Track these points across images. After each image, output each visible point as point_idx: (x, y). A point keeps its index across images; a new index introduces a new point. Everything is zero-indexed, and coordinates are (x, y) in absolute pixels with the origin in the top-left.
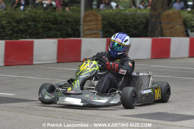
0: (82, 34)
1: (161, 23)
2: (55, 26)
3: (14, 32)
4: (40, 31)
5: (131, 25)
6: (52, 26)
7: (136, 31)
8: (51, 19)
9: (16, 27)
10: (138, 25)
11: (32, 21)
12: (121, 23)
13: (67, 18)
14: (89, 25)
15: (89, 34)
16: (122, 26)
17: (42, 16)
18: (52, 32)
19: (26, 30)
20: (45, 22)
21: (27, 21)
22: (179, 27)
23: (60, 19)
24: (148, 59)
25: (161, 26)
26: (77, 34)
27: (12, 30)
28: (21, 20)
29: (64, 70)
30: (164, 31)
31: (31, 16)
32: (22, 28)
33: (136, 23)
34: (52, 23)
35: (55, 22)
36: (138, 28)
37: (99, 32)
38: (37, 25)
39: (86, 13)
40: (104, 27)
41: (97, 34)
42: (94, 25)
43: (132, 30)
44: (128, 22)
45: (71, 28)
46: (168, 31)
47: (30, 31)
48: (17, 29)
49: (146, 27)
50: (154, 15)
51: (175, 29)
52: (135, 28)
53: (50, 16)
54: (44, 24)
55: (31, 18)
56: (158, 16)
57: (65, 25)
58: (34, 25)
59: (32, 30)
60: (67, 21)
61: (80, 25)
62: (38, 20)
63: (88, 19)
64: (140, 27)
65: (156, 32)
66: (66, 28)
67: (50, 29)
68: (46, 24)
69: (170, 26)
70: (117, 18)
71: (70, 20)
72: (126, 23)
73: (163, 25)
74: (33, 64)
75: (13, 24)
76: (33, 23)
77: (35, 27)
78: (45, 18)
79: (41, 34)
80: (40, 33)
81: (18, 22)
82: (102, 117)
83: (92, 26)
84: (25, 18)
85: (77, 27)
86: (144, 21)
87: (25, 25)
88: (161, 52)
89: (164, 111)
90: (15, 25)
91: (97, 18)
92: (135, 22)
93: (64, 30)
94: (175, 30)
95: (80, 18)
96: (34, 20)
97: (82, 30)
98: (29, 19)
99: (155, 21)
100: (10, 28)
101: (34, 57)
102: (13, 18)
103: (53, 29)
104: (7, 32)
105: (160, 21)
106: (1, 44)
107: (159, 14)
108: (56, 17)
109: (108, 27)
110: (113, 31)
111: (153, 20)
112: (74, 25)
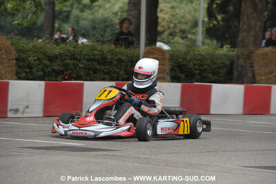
1: (252, 67)
2: (103, 67)
3: (44, 72)
4: (82, 74)
5: (208, 68)
6: (98, 67)
7: (216, 77)
8: (97, 57)
9: (48, 66)
10: (219, 68)
11: (70, 60)
12: (195, 65)
13: (119, 56)
16: (197, 69)
17: (84, 53)
19: (63, 71)
20: (88, 60)
21: (63, 58)
23: (109, 56)
25: (253, 70)
27: (43, 70)
28: (56, 57)
30: (258, 78)
31: (70, 52)
32: (56, 68)
33: (215, 66)
34: (99, 64)
35: (103, 61)
36: (219, 73)
37: (165, 75)
38: (77, 65)
39: (148, 48)
40: (172, 69)
43: (211, 75)
44: (204, 64)
45: (125, 71)
46: (263, 78)
47: (67, 73)
48: (49, 69)
49: (230, 72)
50: (242, 54)
51: (274, 74)
52: (213, 74)
53: (96, 53)
54: (87, 63)
55: (69, 54)
56: (249, 56)
57: (116, 65)
58: (73, 65)
59: (70, 71)
60: (120, 61)
62: (78, 57)
64: (222, 71)
65: (245, 79)
66: (117, 70)
67: (96, 71)
68: (90, 63)
69: (267, 70)
70: (189, 57)
71: (123, 58)
72: (202, 66)
73: (256, 68)
75: (44, 61)
76: (72, 61)
77: (75, 68)
78: (88, 55)
81: (52, 59)
84: (61, 54)
86: (228, 63)
87: (60, 63)
90: (48, 63)
91: (164, 55)
92: (215, 63)
93: (115, 73)
95: (139, 56)
96: (73, 57)
98: (67, 55)
99: (243, 64)
100: (41, 67)
101: (84, 106)
102: (44, 54)
103: (100, 70)
104: (35, 73)
105: (251, 63)
106: (39, 86)
107: (250, 53)
108: (104, 54)
109: (175, 71)
110: (183, 76)
111: (241, 61)
112: (129, 66)
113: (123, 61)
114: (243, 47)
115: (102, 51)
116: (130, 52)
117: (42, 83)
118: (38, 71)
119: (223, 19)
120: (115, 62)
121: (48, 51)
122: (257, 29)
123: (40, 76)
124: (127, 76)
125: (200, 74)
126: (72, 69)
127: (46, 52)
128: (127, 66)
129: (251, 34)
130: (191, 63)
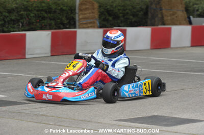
0: (77, 24)
1: (161, 10)
2: (49, 15)
4: (33, 21)
5: (129, 12)
6: (46, 15)
7: (135, 19)
8: (45, 8)
10: (138, 11)
12: (119, 10)
13: (61, 7)
14: (85, 14)
15: (85, 24)
16: (121, 13)
17: (34, 5)
18: (46, 21)
19: (19, 20)
20: (38, 11)
21: (19, 10)
22: (181, 14)
23: (54, 7)
24: (148, 50)
25: (161, 12)
26: (72, 23)
27: (3, 20)
28: (13, 10)
29: (58, 65)
30: (165, 18)
32: (13, 18)
33: (135, 10)
34: (46, 12)
35: (49, 10)
36: (138, 15)
37: (95, 21)
38: (29, 14)
39: (82, 0)
40: (101, 14)
41: (94, 23)
42: (90, 13)
43: (131, 17)
44: (127, 9)
45: (66, 17)
46: (169, 18)
47: (22, 21)
48: (8, 19)
49: (146, 14)
51: (176, 15)
52: (134, 15)
53: (43, 5)
54: (37, 13)
55: (23, 7)
57: (59, 13)
58: (26, 15)
60: (62, 10)
61: (76, 13)
62: (30, 9)
63: (84, 7)
64: (140, 14)
65: (156, 19)
66: (60, 17)
67: (43, 18)
68: (39, 13)
69: (172, 12)
70: (114, 5)
71: (64, 8)
72: (124, 10)
73: (164, 11)
74: (26, 58)
75: (4, 14)
76: (25, 13)
77: (28, 17)
78: (38, 7)
79: (35, 24)
80: (33, 23)
81: (10, 11)
82: (95, 122)
83: (88, 15)
84: (16, 8)
85: (72, 15)
86: (144, 7)
87: (16, 14)
88: (161, 42)
89: (160, 114)
90: (7, 14)
91: (93, 6)
92: (134, 8)
93: (59, 19)
94: (176, 17)
95: (75, 6)
96: (26, 9)
97: (77, 19)
99: (155, 8)
101: (26, 51)
103: (47, 18)
105: (161, 8)
108: (50, 5)
109: (105, 15)
110: (111, 18)
111: (154, 6)
112: (69, 13)
113: (64, 10)
115: (48, 4)
120: (58, 11)
124: (68, 21)
125: (124, 16)
126: (25, 18)
128: (67, 13)
130: (117, 9)
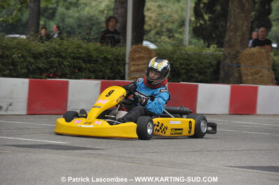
0: (127, 77)
1: (238, 67)
2: (88, 65)
3: (29, 70)
4: (67, 72)
5: (195, 67)
6: (84, 66)
7: (202, 77)
8: (82, 55)
9: (33, 63)
10: (205, 68)
11: (55, 57)
12: (180, 64)
13: (105, 55)
14: (138, 65)
17: (69, 50)
19: (47, 70)
20: (73, 58)
21: (48, 56)
22: (267, 73)
23: (95, 54)
25: (239, 70)
27: (27, 68)
28: (41, 54)
30: (244, 78)
31: (55, 49)
32: (41, 65)
33: (202, 66)
34: (84, 61)
35: (89, 59)
36: (205, 72)
38: (62, 62)
39: (134, 47)
42: (144, 64)
43: (197, 75)
44: (191, 64)
45: (110, 69)
46: (250, 78)
47: (52, 70)
48: (33, 66)
49: (217, 72)
51: (260, 75)
53: (81, 50)
54: (72, 61)
55: (54, 52)
56: (235, 56)
58: (58, 62)
59: (55, 69)
60: (105, 59)
61: (124, 65)
62: (64, 55)
63: (137, 55)
64: (208, 71)
65: (231, 79)
66: (103, 69)
68: (75, 61)
69: (253, 71)
70: (175, 57)
71: (109, 56)
72: (188, 65)
73: (243, 69)
75: (28, 59)
76: (57, 59)
77: (60, 65)
78: (74, 53)
81: (37, 56)
83: (142, 66)
84: (45, 52)
86: (214, 62)
87: (45, 61)
90: (32, 60)
91: (150, 54)
92: (201, 63)
93: (101, 71)
94: (260, 77)
95: (125, 55)
96: (58, 55)
97: (127, 71)
98: (52, 53)
99: (230, 64)
100: (25, 64)
101: (69, 105)
102: (29, 51)
103: (85, 69)
104: (19, 70)
105: (238, 63)
106: (23, 83)
107: (237, 53)
108: (90, 52)
111: (228, 61)
112: (115, 65)
113: (109, 60)
114: (230, 46)
115: (88, 49)
116: (116, 50)
117: (27, 81)
118: (22, 68)
119: (210, 19)
120: (100, 60)
121: (33, 49)
122: (244, 29)
123: (25, 73)
124: (113, 74)
125: (186, 73)
126: (57, 67)
127: (30, 49)
128: (113, 64)
129: (238, 34)
130: (178, 63)
